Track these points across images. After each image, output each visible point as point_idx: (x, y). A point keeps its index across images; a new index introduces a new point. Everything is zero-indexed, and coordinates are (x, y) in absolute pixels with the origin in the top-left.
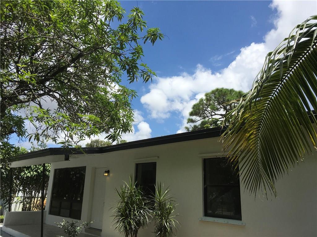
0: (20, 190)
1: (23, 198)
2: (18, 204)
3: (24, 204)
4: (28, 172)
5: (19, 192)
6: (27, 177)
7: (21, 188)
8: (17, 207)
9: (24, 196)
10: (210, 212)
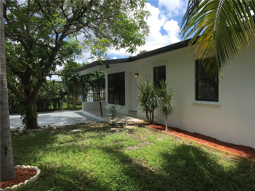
0: (90, 89)
1: (92, 94)
2: (90, 98)
3: (94, 98)
4: (93, 78)
5: (90, 90)
6: (93, 80)
7: (91, 88)
8: (90, 99)
9: (93, 93)
10: (199, 97)
